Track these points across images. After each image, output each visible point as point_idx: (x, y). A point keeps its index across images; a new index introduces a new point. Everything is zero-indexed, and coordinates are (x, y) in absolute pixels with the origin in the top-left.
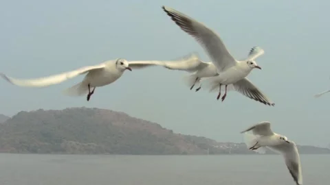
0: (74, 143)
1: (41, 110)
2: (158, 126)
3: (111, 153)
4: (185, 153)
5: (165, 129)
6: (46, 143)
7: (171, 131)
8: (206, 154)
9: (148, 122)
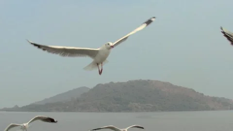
0: (136, 104)
1: (112, 83)
2: (194, 91)
3: (162, 110)
4: (213, 109)
5: (198, 93)
6: (118, 105)
7: (202, 94)
8: (227, 109)
9: (186, 88)
